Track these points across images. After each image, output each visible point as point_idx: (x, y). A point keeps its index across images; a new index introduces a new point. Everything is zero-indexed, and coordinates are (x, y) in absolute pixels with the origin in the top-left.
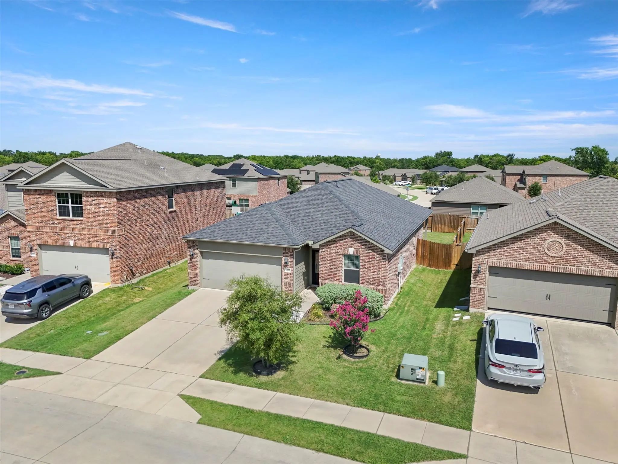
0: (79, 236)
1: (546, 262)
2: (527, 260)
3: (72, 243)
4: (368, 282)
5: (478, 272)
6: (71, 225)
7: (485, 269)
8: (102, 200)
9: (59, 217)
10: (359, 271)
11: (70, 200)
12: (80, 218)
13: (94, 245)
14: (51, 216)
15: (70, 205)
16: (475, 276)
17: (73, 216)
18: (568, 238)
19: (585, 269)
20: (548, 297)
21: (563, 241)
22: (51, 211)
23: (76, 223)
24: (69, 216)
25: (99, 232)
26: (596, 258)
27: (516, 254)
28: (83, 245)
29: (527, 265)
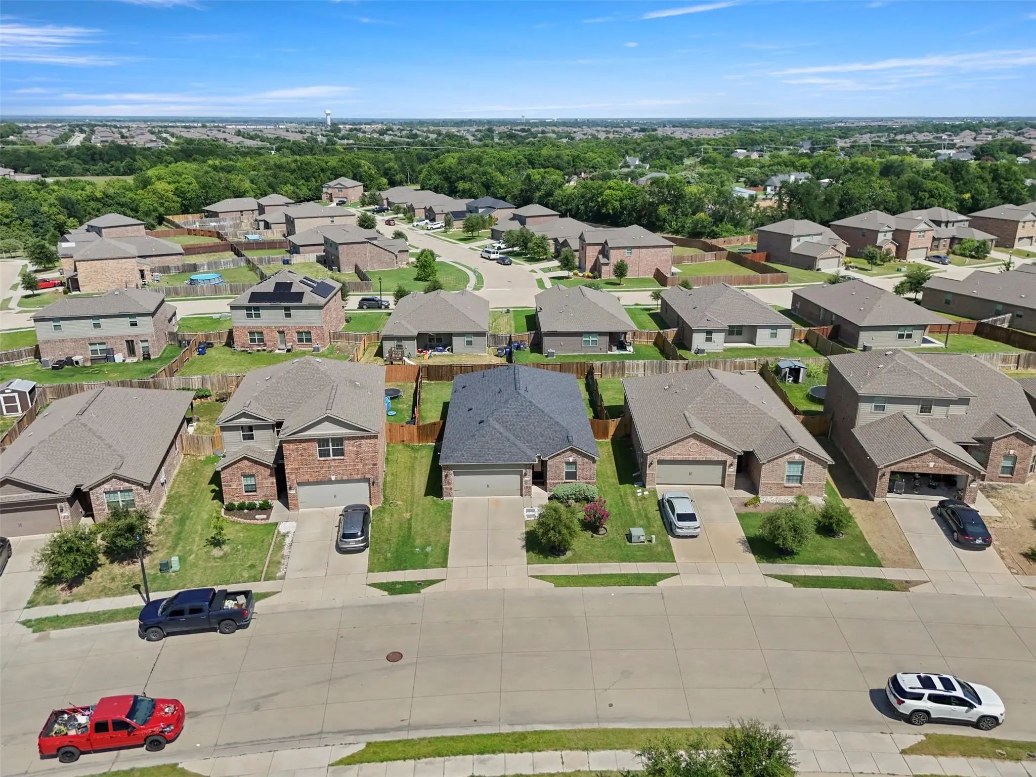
0: (341, 472)
1: (690, 455)
2: (679, 455)
3: (333, 478)
4: (583, 478)
5: (651, 464)
6: (333, 464)
7: (655, 461)
8: (363, 441)
9: (318, 458)
10: (576, 472)
11: (330, 444)
12: (342, 457)
13: (356, 477)
14: (311, 458)
15: (331, 448)
16: (649, 467)
17: (333, 456)
18: (701, 441)
19: (710, 457)
20: (690, 474)
21: (698, 443)
22: (313, 455)
23: (337, 461)
24: (330, 456)
25: (360, 467)
26: (715, 451)
27: (673, 451)
28: (345, 478)
29: (680, 458)
